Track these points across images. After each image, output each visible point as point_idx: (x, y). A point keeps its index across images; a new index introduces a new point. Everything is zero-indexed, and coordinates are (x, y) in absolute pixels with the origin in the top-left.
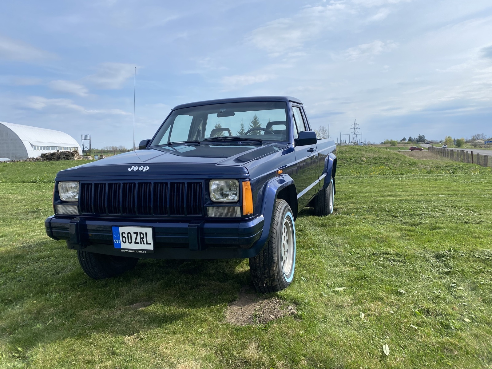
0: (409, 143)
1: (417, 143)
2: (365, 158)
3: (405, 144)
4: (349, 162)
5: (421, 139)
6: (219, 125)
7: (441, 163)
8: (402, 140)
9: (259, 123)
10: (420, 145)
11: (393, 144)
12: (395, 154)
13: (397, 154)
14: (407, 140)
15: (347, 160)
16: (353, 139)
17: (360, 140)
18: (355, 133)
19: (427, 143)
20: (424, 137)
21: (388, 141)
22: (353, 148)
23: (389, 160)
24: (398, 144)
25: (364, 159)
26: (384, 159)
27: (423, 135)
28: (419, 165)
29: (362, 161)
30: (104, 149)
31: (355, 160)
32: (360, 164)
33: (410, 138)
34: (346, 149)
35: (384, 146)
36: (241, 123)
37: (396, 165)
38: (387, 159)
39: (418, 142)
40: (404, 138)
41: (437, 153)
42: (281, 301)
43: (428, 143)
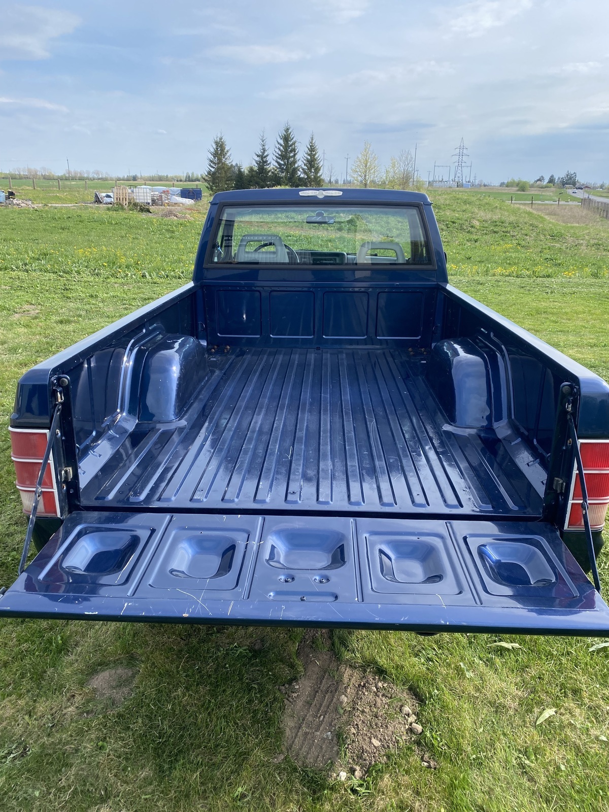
0: (548, 187)
1: (562, 186)
2: (478, 220)
3: (542, 188)
4: (451, 229)
5: (570, 181)
6: (221, 139)
7: (603, 234)
8: (538, 180)
9: (293, 138)
10: (568, 190)
11: (522, 187)
12: (527, 213)
13: (531, 213)
14: (546, 181)
15: (447, 224)
16: (456, 175)
17: (466, 176)
18: (460, 165)
19: (579, 188)
20: (575, 175)
21: (514, 181)
22: (458, 199)
23: (518, 226)
24: (530, 187)
25: (476, 223)
26: (510, 224)
27: (574, 173)
28: (567, 237)
29: (472, 227)
30: (13, 173)
31: (461, 225)
32: (469, 232)
33: (552, 176)
34: (446, 199)
35: (506, 190)
36: (261, 138)
37: (528, 237)
38: (515, 225)
39: (564, 185)
40: (542, 177)
41: (596, 210)
42: (385, 685)
43: (582, 189)
